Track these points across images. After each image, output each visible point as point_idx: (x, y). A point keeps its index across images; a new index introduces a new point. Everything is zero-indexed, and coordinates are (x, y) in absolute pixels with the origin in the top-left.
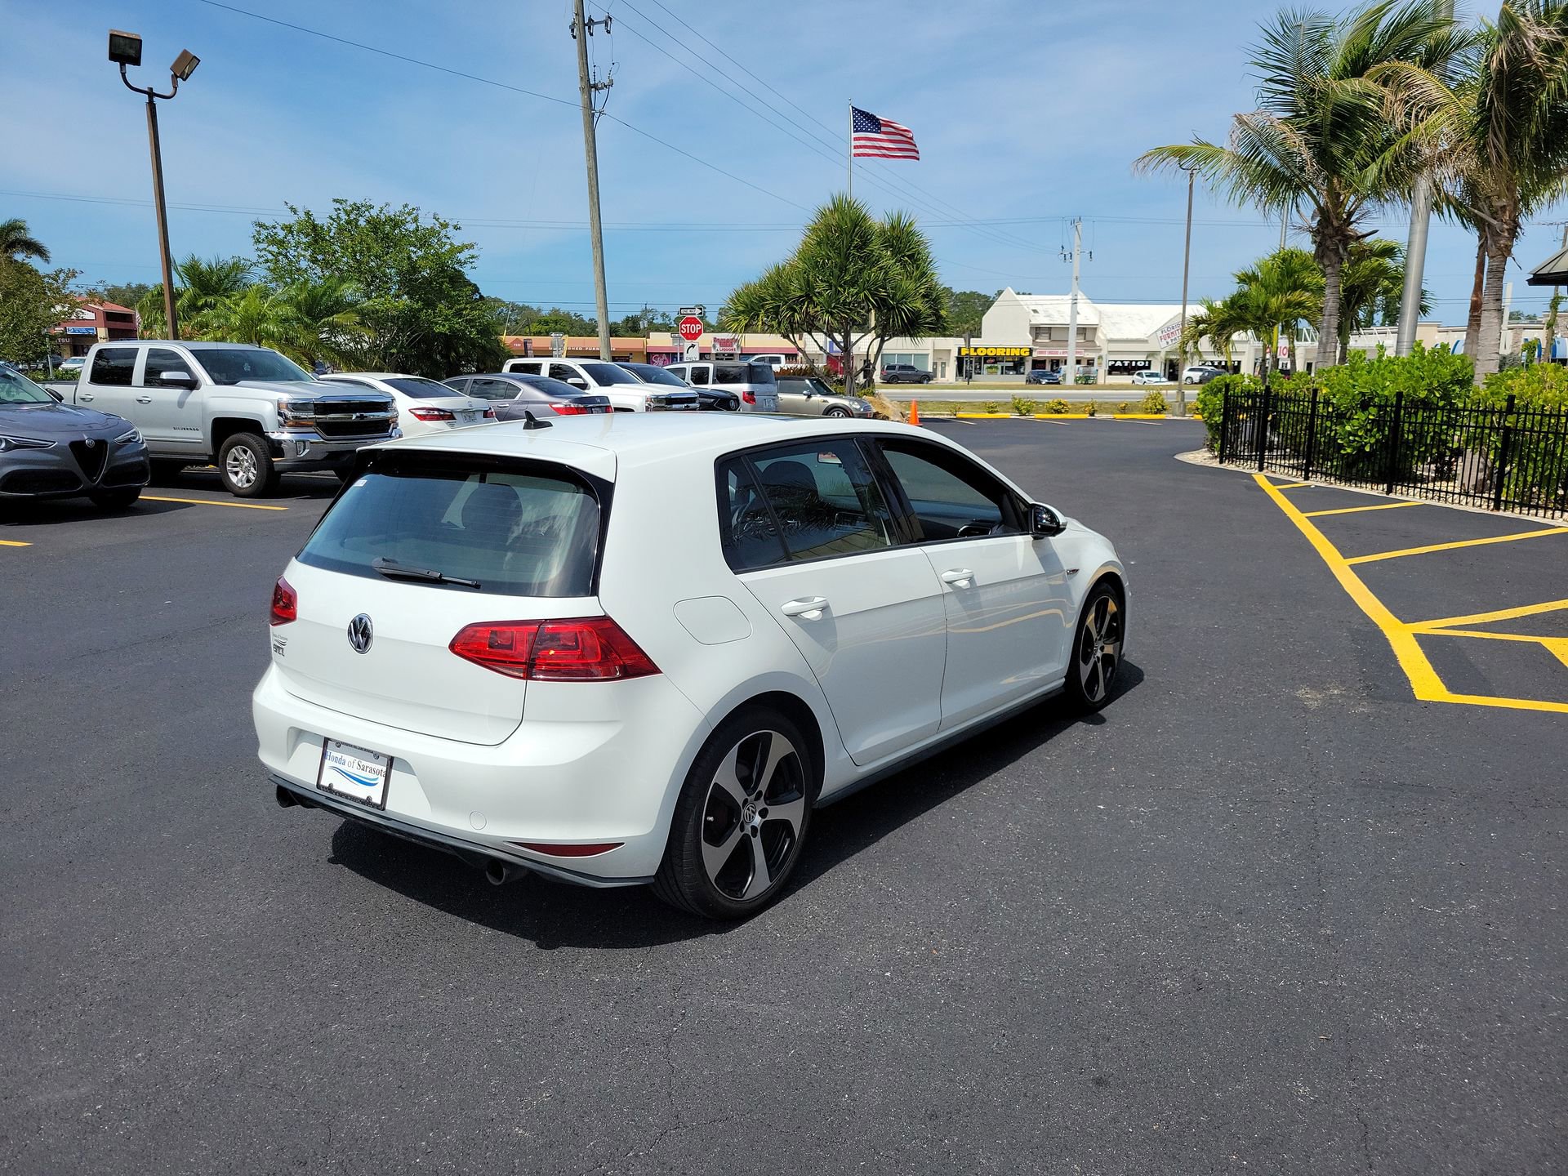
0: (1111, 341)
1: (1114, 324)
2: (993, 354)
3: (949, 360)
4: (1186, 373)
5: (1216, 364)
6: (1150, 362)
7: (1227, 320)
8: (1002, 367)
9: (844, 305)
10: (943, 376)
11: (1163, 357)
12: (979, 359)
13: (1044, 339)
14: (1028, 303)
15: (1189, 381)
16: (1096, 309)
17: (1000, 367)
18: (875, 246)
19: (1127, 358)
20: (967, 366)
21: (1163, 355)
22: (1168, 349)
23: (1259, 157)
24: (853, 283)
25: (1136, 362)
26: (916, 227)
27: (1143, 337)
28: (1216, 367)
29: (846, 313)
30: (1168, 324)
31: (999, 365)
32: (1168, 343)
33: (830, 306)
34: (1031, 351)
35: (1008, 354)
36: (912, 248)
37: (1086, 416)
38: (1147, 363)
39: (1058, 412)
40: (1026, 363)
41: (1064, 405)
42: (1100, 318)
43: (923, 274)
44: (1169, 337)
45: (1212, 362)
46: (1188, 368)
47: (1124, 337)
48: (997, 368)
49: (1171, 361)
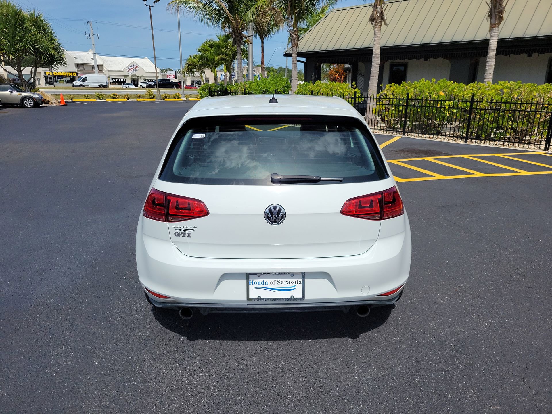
0: (109, 71)
1: (109, 64)
2: (61, 75)
3: (41, 77)
4: (139, 84)
5: (149, 81)
6: (125, 79)
7: (201, 65)
8: (66, 80)
9: (18, 51)
10: (39, 84)
11: (130, 78)
12: (55, 77)
13: (81, 69)
14: (72, 54)
15: (141, 87)
16: (100, 57)
17: (65, 80)
18: (28, 24)
19: (117, 78)
20: (50, 80)
21: (130, 77)
22: (131, 75)
23: (210, 5)
24: (21, 41)
25: (120, 79)
26: (43, 17)
27: (121, 70)
28: (150, 82)
29: (20, 54)
30: (130, 65)
31: (64, 79)
32: (131, 72)
33: (10, 51)
34: (77, 74)
35: (67, 75)
36: (44, 27)
37: (126, 100)
38: (124, 80)
39: (114, 98)
40: (76, 79)
41: (117, 96)
42: (103, 62)
43: (52, 39)
44: (131, 70)
45: (148, 80)
46: (140, 82)
47: (114, 69)
48: (63, 81)
49: (133, 79)
